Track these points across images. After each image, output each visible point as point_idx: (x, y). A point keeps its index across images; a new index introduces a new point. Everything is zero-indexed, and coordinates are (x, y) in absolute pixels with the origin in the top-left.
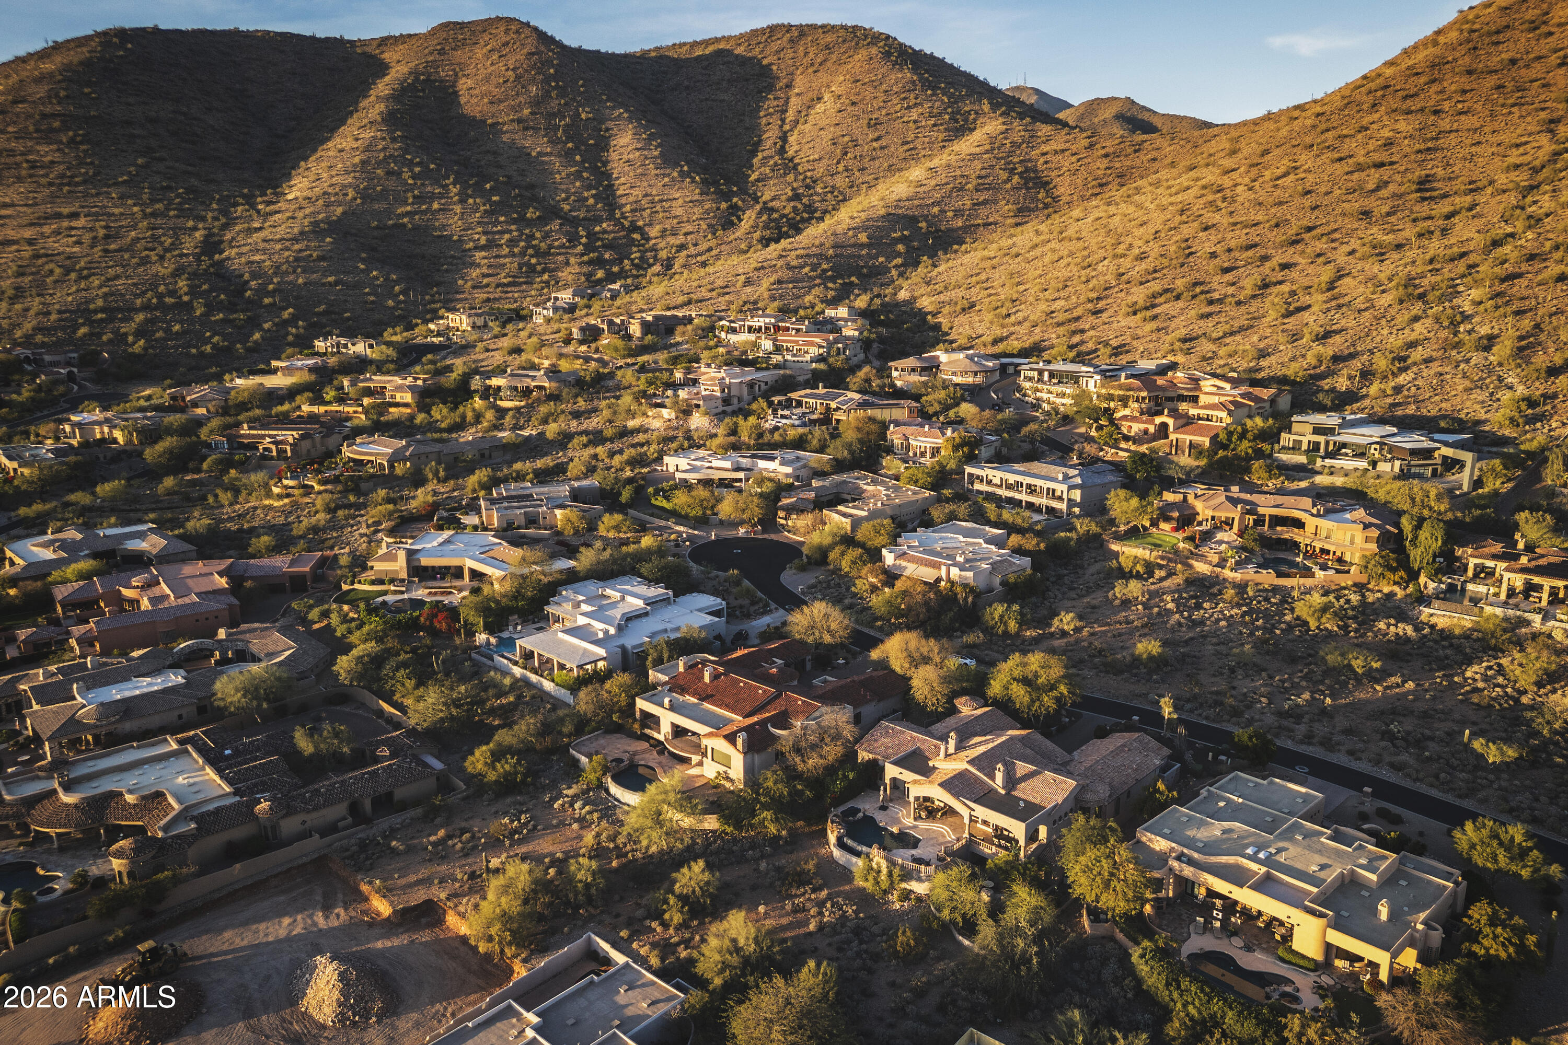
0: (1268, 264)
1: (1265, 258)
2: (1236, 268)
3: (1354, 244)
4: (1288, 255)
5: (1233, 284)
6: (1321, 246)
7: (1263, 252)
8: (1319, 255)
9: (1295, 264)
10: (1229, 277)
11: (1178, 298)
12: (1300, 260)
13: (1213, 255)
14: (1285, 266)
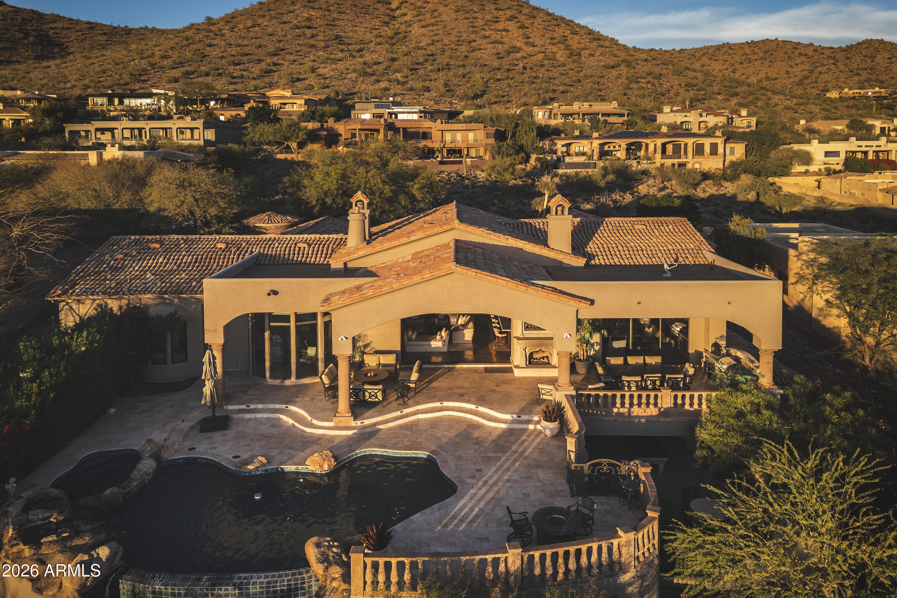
0: (264, 63)
1: (260, 61)
2: (244, 63)
3: (312, 57)
4: (275, 59)
5: (245, 70)
6: (292, 57)
7: (257, 58)
8: (295, 61)
9: (282, 64)
10: (238, 67)
11: (207, 74)
12: (283, 62)
13: (222, 57)
14: (275, 64)
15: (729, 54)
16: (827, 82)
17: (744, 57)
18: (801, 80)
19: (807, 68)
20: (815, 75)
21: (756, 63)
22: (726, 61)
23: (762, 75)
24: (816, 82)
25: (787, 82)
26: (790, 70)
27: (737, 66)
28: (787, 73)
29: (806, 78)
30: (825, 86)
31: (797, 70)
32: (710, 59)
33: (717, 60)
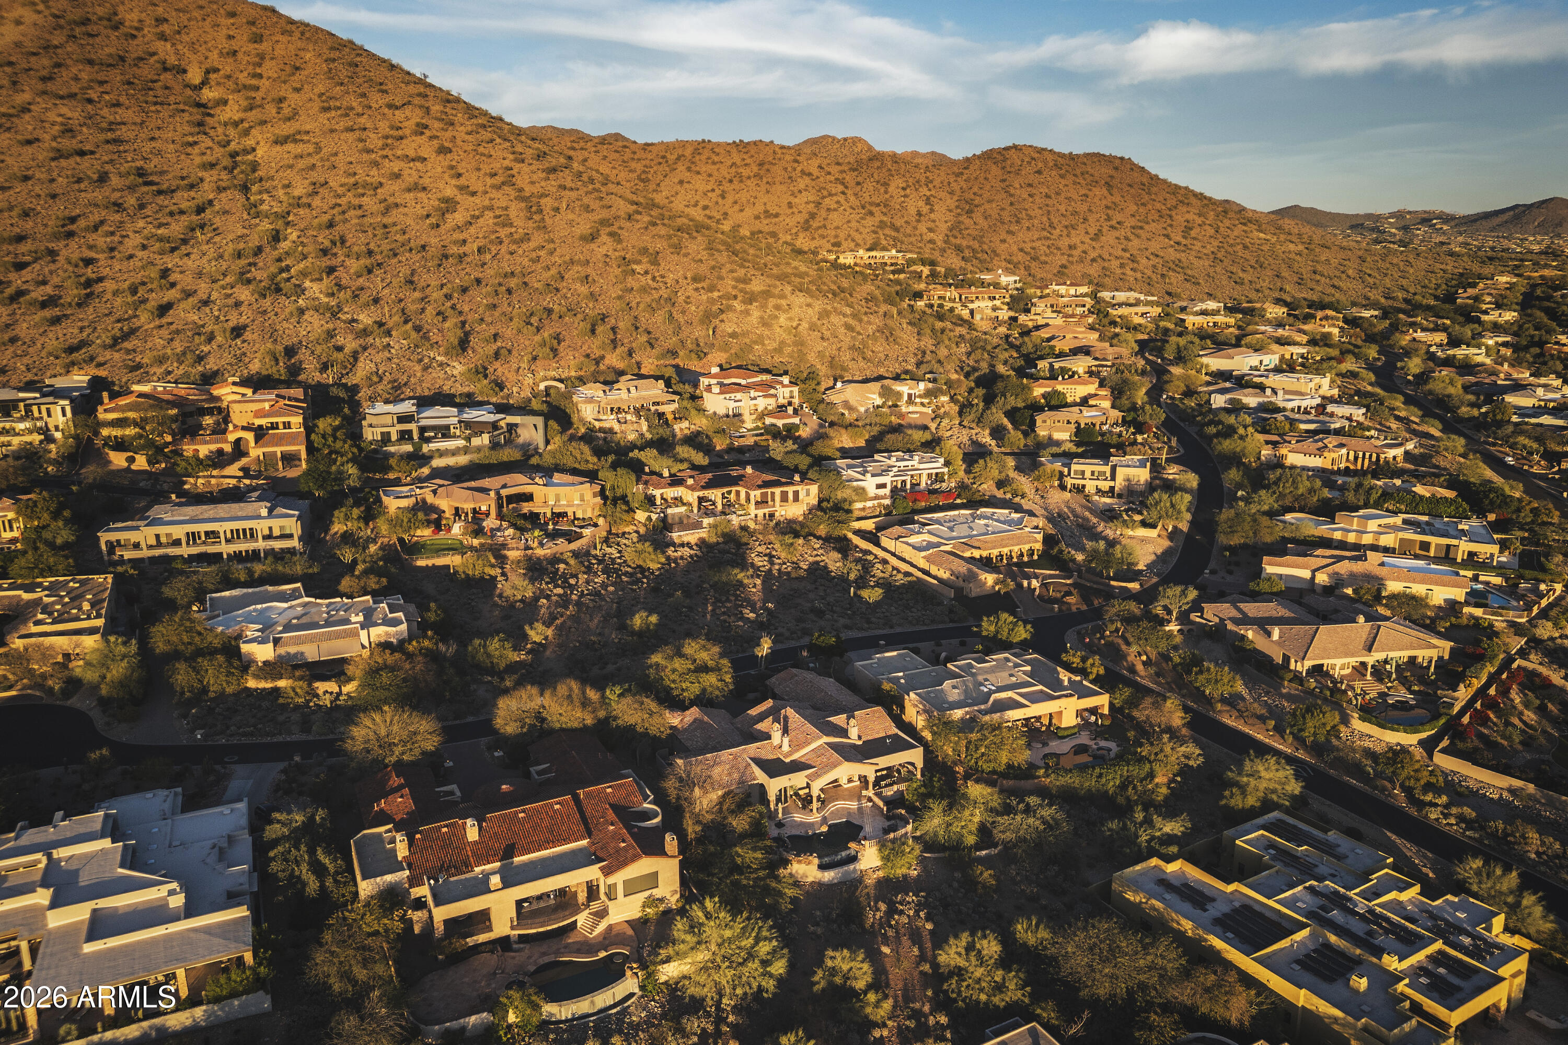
6: (102, 239)
8: (111, 250)
15: (714, 163)
16: (837, 228)
17: (733, 170)
18: (807, 221)
19: (811, 198)
20: (823, 213)
21: (749, 183)
22: (710, 175)
23: (760, 208)
24: (825, 226)
25: (791, 221)
26: (792, 199)
27: (727, 186)
28: (790, 205)
29: (813, 216)
30: (836, 236)
31: (799, 200)
32: (689, 169)
33: (698, 173)
